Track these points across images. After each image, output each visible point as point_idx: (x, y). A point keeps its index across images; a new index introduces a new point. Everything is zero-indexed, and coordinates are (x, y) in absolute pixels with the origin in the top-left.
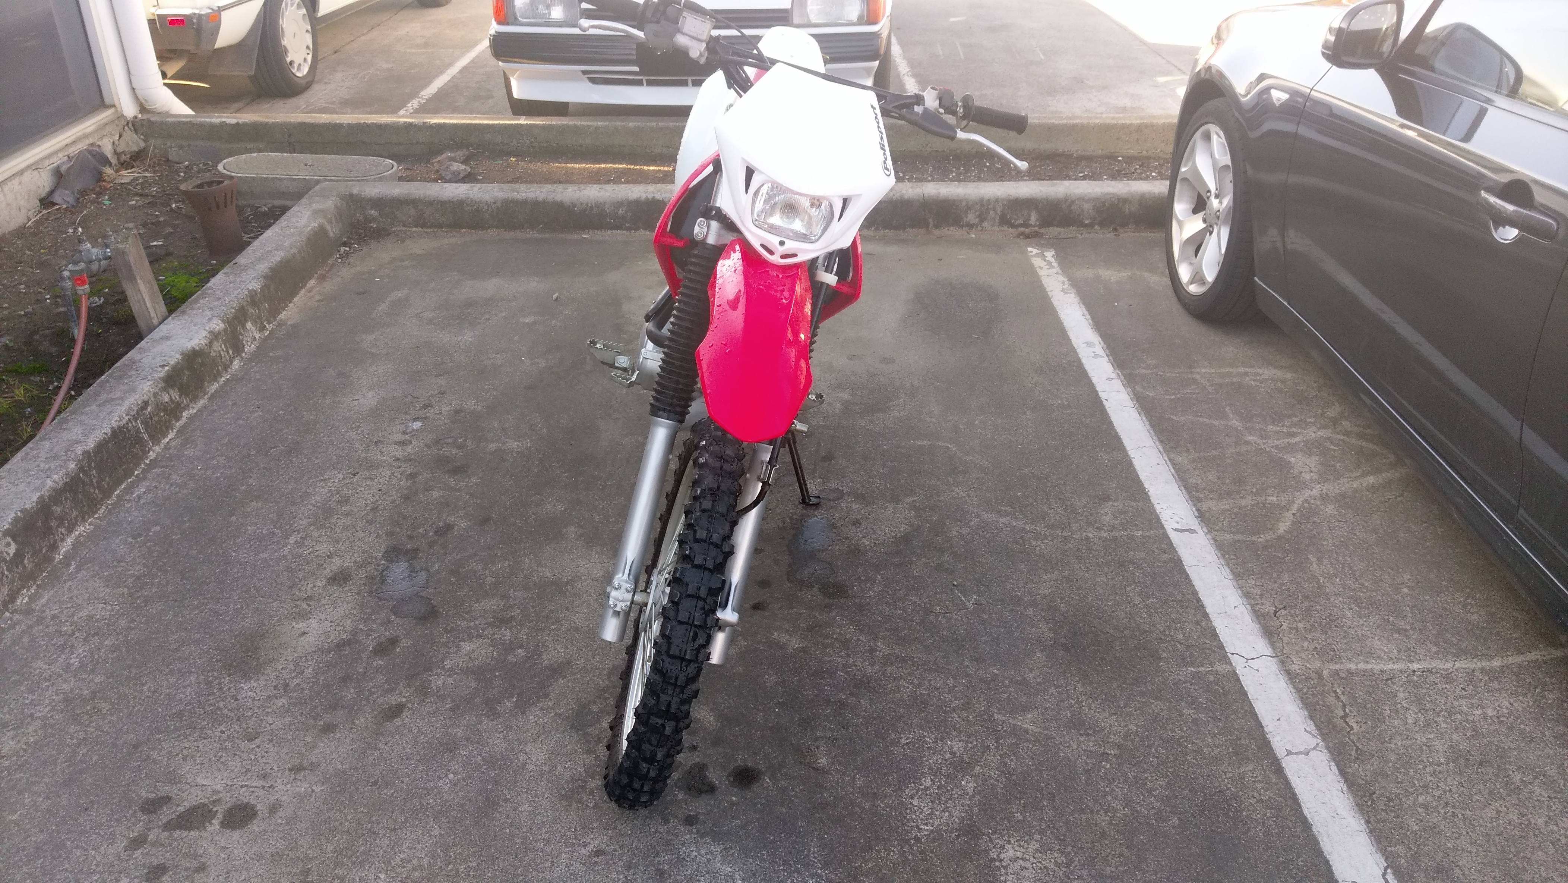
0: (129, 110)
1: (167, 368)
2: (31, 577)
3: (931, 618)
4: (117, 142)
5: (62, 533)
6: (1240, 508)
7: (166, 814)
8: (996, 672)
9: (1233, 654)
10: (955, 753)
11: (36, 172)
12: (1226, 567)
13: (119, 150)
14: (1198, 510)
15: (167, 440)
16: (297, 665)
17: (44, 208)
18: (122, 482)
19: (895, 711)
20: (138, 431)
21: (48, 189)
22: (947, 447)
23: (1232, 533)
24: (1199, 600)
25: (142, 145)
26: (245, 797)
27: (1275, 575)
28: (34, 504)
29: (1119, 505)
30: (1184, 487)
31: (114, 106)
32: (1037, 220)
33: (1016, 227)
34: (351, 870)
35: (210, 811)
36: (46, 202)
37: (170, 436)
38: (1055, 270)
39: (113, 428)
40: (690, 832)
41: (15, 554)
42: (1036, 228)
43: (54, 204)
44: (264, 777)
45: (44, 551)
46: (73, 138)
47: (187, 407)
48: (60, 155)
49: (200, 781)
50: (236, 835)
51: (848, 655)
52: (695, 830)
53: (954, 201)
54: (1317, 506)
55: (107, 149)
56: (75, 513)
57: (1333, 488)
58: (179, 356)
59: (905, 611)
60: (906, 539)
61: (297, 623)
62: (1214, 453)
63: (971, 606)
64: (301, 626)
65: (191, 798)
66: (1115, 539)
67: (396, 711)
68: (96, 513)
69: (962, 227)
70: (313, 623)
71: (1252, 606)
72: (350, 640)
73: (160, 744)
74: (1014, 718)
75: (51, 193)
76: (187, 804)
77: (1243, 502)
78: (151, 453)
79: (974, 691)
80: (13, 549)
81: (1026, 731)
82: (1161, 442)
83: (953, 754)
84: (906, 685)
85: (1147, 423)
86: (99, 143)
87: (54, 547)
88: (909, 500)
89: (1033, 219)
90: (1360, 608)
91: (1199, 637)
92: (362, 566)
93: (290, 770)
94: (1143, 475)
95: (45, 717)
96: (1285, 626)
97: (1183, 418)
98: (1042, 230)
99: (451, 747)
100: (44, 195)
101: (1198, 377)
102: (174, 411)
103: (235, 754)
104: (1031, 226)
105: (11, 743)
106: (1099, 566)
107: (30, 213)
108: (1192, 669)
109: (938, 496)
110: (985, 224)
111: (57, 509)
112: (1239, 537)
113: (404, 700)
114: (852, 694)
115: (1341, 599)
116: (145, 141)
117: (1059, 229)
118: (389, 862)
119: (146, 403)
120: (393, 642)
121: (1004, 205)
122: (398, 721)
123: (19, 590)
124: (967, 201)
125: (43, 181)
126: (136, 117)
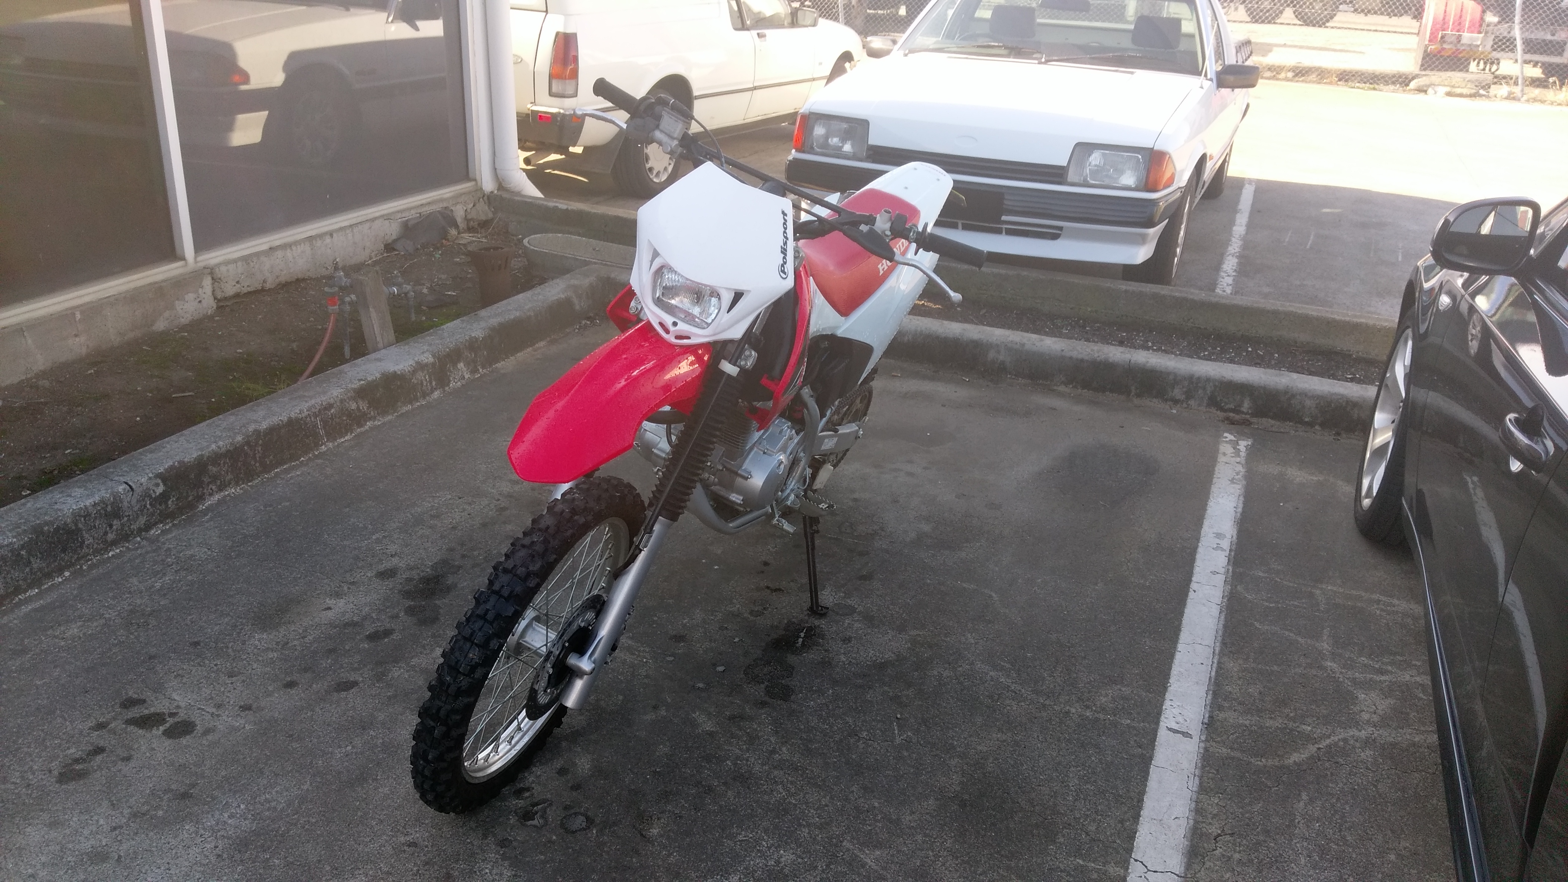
0: (488, 185)
1: (362, 382)
2: (172, 516)
3: (852, 741)
4: (469, 210)
5: (211, 489)
6: (1261, 727)
7: (136, 712)
8: (876, 804)
9: (1136, 860)
10: (780, 863)
11: (387, 222)
12: (1196, 778)
13: (469, 217)
14: (1211, 717)
15: (343, 440)
16: (305, 631)
17: (387, 252)
18: (285, 463)
19: (752, 810)
20: (316, 426)
21: (394, 237)
22: (990, 596)
23: (1231, 748)
24: (1141, 801)
25: (490, 215)
26: (196, 718)
27: (1247, 801)
28: (192, 459)
29: (1126, 691)
30: (1214, 692)
31: (475, 180)
32: (1250, 408)
33: (1225, 411)
34: (224, 794)
35: (164, 719)
36: (389, 247)
37: (346, 438)
38: (1238, 460)
39: (290, 417)
40: (497, 853)
41: (161, 494)
42: (1248, 416)
43: (394, 250)
44: (219, 706)
45: (190, 498)
46: (429, 200)
47: (374, 418)
48: (413, 212)
49: (175, 696)
50: (170, 741)
51: (748, 750)
52: (501, 852)
53: (1161, 372)
54: (1354, 747)
55: (459, 213)
56: (230, 476)
57: (1386, 735)
58: (378, 375)
59: (831, 727)
60: (882, 666)
61: (331, 599)
62: (1275, 668)
63: (898, 740)
64: (330, 602)
65: (159, 705)
66: (1097, 720)
67: (346, 686)
68: (250, 482)
69: (1166, 400)
70: (341, 603)
71: (1196, 822)
72: (357, 623)
73: (168, 661)
74: (860, 850)
75: (395, 241)
76: (152, 710)
77: (1269, 723)
78: (323, 447)
79: (842, 815)
80: (161, 489)
81: (863, 866)
82: (1224, 643)
83: (778, 862)
84: (781, 790)
85: (1222, 622)
86: (453, 208)
87: (201, 498)
88: (914, 632)
89: (1246, 405)
90: (1321, 858)
91: (1111, 835)
92: (410, 568)
93: (241, 707)
94: (1176, 669)
95: (110, 619)
96: (1218, 852)
97: (1266, 627)
98: (1254, 420)
99: (364, 726)
100: (390, 241)
101: (1318, 592)
102: (359, 419)
103: (212, 684)
104: (1243, 413)
105: (76, 630)
106: (1059, 740)
107: (373, 254)
108: (1081, 862)
109: (946, 636)
110: (1192, 402)
111: (213, 469)
112: (1237, 754)
113: (361, 679)
114: (725, 784)
115: (1305, 844)
116: (494, 213)
117: (1273, 422)
118: (255, 798)
119: (330, 406)
120: (387, 633)
121: (1215, 386)
122: (343, 694)
123: (156, 524)
124: (1175, 375)
125: (392, 230)
126: (492, 192)
